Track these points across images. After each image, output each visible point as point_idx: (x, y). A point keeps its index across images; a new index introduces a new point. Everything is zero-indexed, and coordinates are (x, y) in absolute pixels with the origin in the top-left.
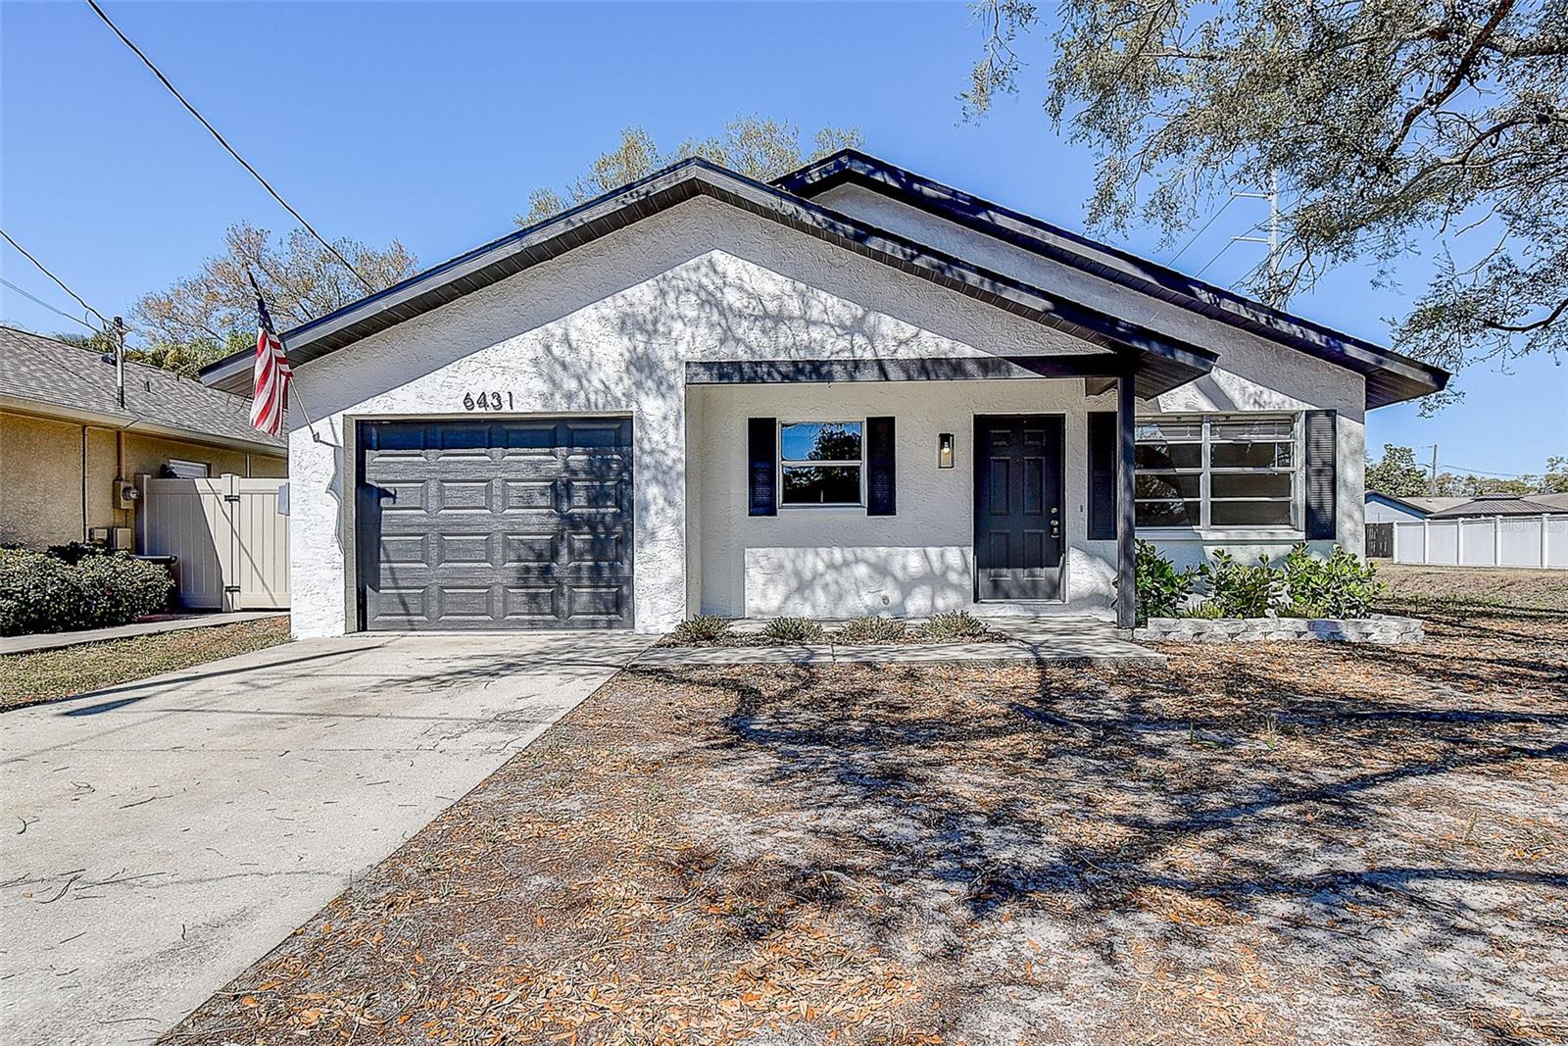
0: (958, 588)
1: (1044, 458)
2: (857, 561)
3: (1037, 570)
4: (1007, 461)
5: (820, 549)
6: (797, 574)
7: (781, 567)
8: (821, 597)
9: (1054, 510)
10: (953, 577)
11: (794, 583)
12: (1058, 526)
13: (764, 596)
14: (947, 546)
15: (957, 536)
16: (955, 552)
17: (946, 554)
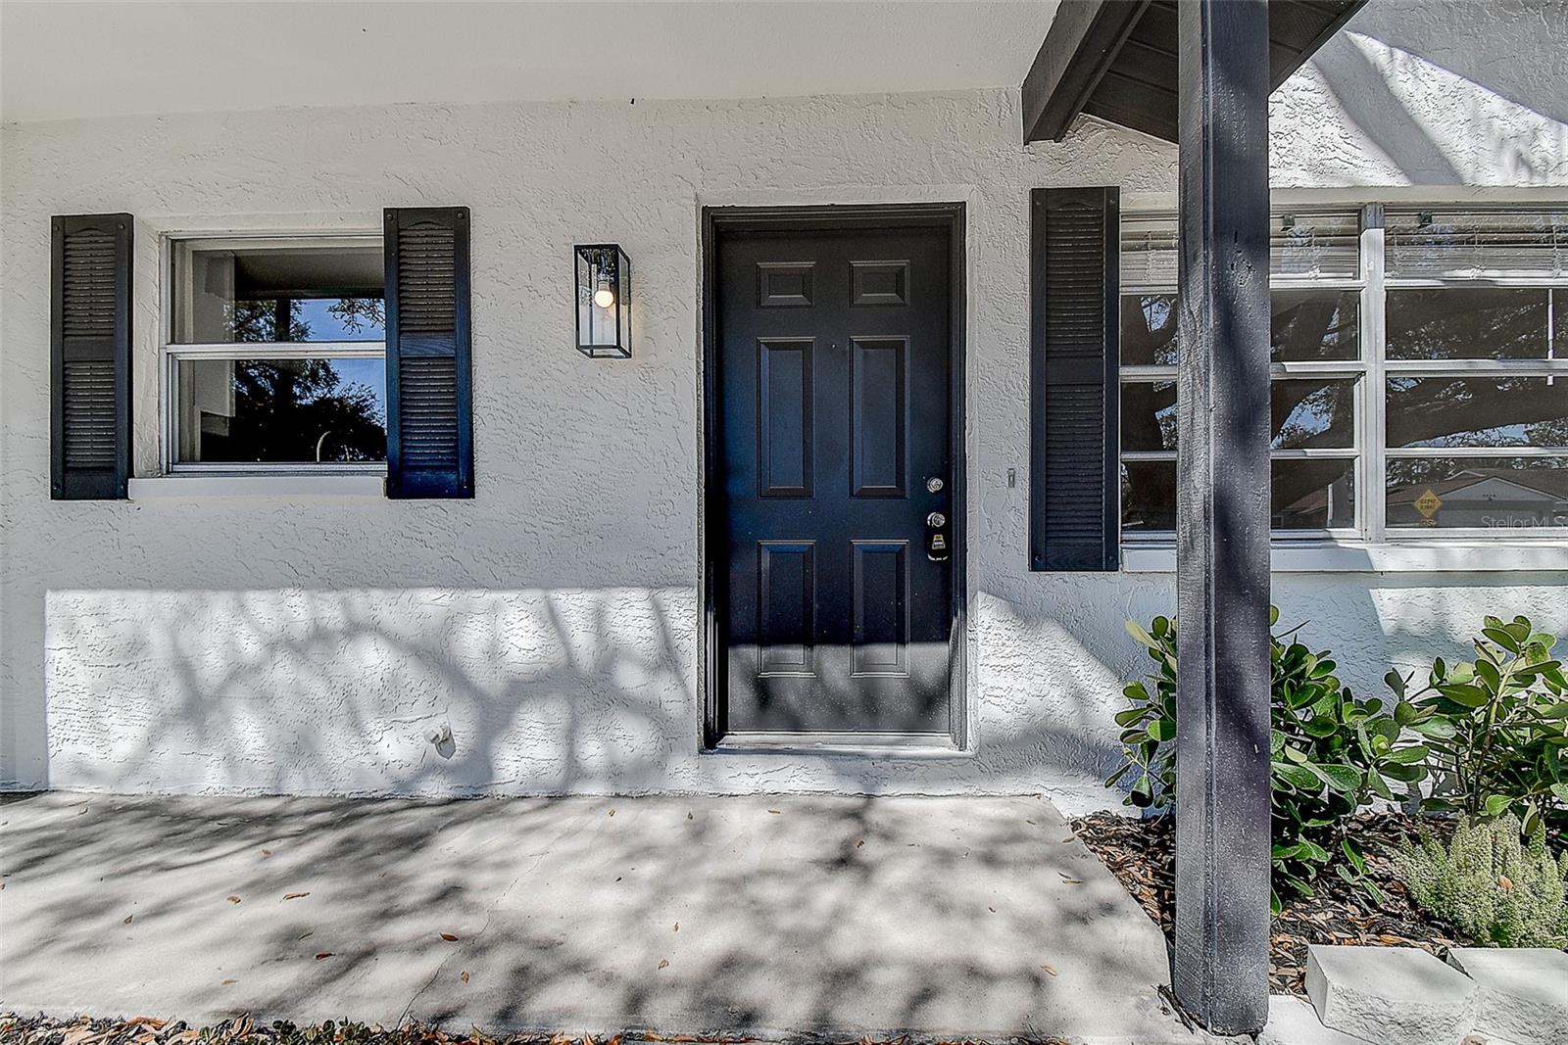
0: (648, 710)
1: (906, 338)
2: (355, 630)
3: (885, 652)
4: (804, 347)
5: (251, 597)
6: (185, 668)
7: (135, 647)
8: (250, 732)
9: (935, 485)
10: (630, 678)
11: (172, 693)
12: (945, 530)
13: (99, 732)
14: (613, 586)
15: (650, 558)
16: (638, 605)
17: (610, 609)
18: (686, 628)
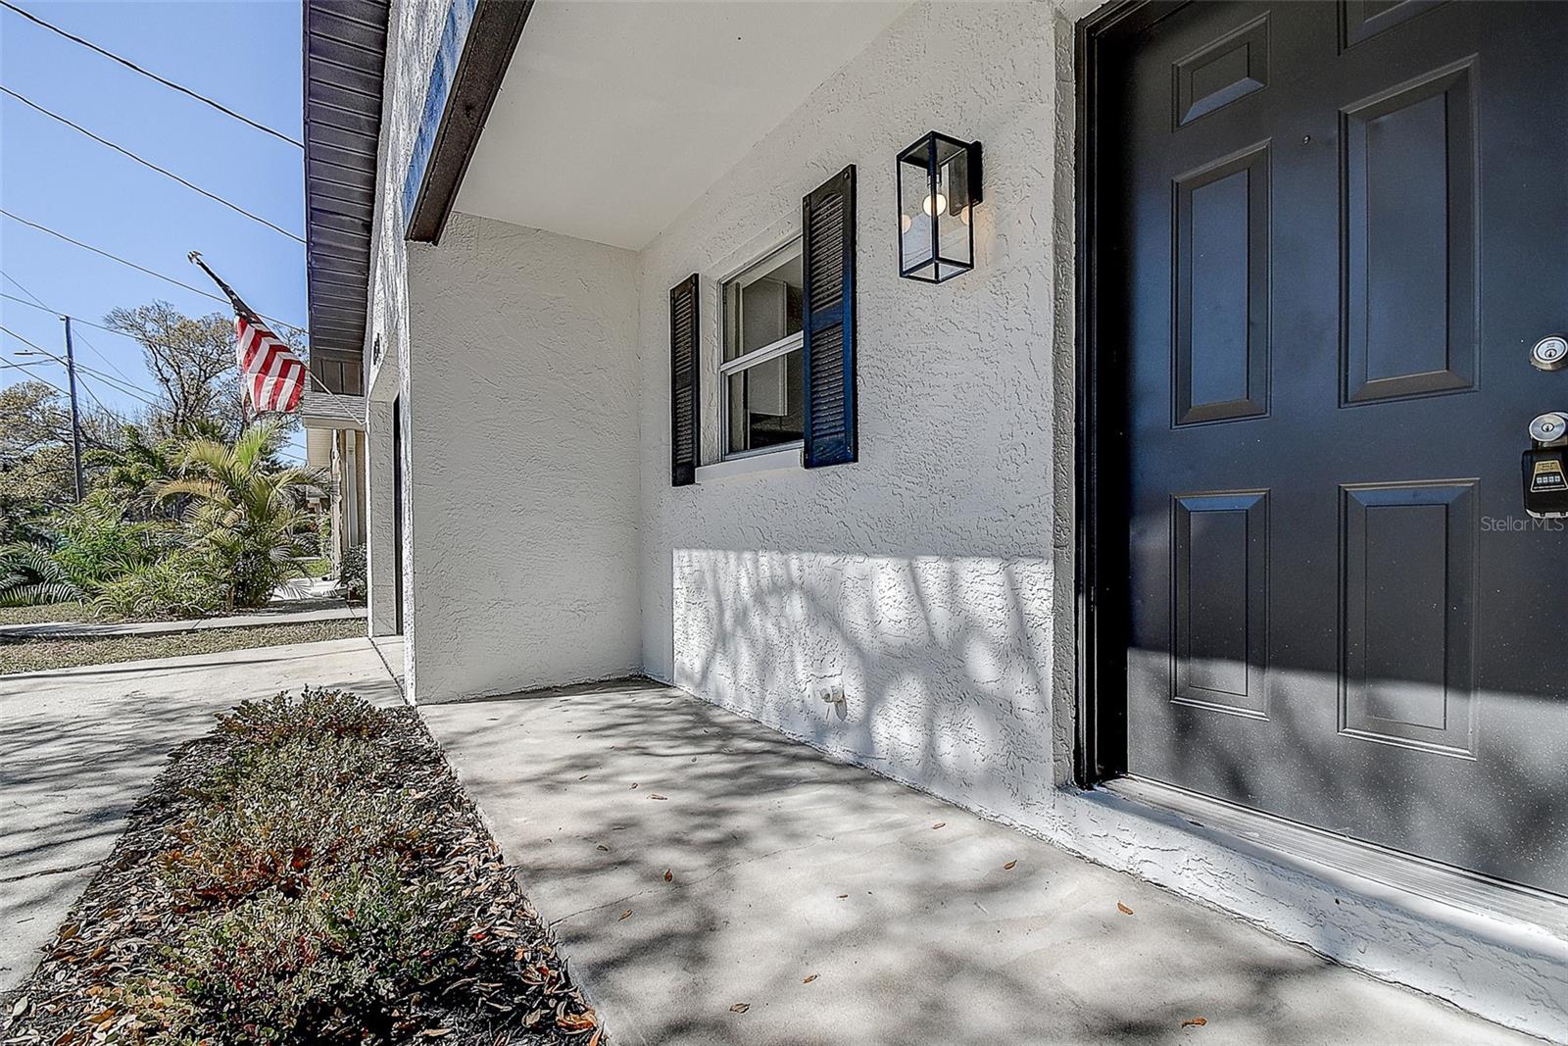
5: (745, 556)
14: (965, 556)
15: (1000, 520)
16: (990, 579)
17: (963, 583)
18: (1040, 614)
